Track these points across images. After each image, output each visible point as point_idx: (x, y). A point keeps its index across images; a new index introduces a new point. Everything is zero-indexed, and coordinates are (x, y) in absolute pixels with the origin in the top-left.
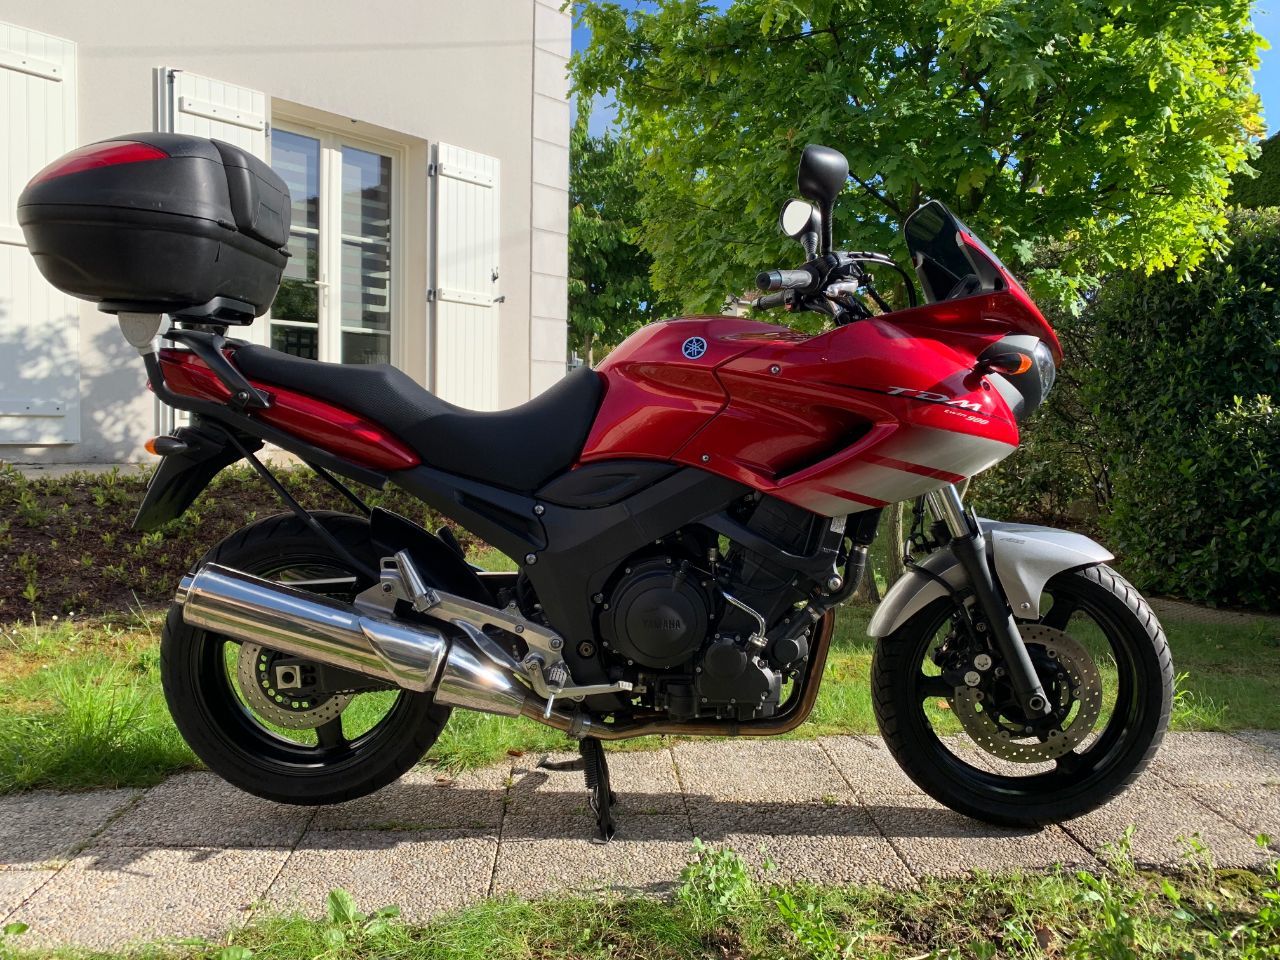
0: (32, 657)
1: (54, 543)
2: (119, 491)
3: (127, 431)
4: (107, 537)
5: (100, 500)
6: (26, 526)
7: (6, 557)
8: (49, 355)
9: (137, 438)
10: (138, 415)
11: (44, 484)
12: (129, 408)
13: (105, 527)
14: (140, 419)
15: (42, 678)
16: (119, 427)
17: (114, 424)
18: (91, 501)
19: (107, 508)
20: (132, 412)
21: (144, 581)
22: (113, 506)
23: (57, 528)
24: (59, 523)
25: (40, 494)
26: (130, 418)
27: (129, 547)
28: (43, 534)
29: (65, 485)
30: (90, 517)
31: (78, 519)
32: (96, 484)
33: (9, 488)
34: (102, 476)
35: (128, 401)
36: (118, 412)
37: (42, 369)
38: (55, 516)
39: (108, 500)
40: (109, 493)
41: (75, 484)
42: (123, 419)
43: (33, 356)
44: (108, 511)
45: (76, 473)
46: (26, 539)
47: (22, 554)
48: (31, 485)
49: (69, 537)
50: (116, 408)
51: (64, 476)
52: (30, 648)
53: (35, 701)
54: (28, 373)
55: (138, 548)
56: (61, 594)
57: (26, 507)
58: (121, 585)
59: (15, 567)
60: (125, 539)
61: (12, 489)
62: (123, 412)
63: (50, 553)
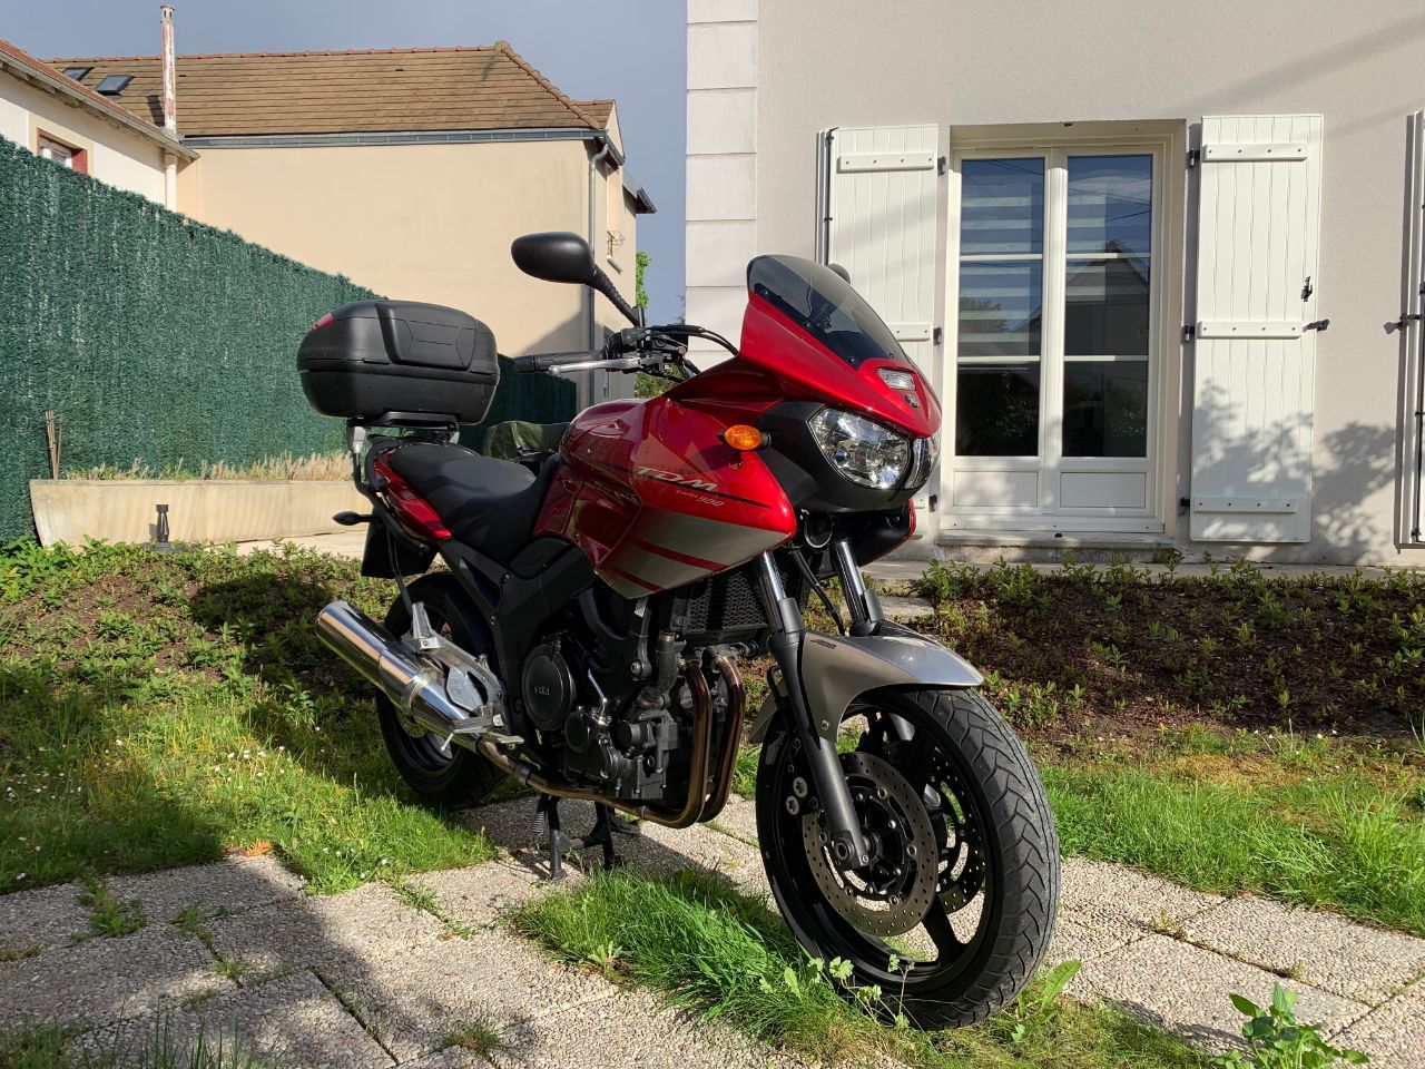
0: (1291, 766)
1: (1299, 649)
2: (1365, 597)
3: (1356, 533)
4: (1357, 648)
5: (1344, 606)
6: (1267, 627)
7: (1251, 657)
8: (1276, 458)
9: (1366, 542)
10: (1368, 518)
11: (1282, 584)
12: (1357, 510)
13: (1351, 636)
14: (1371, 522)
15: (1307, 792)
16: (1347, 532)
17: (1340, 529)
18: (1334, 606)
19: (1351, 615)
20: (1361, 515)
21: (1402, 703)
22: (1358, 614)
23: (1299, 632)
24: (1300, 628)
25: (1280, 596)
26: (1359, 521)
27: (1379, 661)
28: (1284, 638)
29: (1302, 587)
30: (1332, 624)
31: (1320, 626)
32: (1336, 588)
33: (1249, 587)
34: (1341, 579)
35: (1357, 501)
36: (1346, 515)
37: (1268, 472)
38: (1295, 619)
39: (1351, 606)
40: (1352, 598)
41: (1313, 587)
42: (1351, 523)
43: (1260, 460)
44: (1353, 619)
45: (1315, 574)
46: (1268, 641)
47: (1267, 656)
48: (1269, 586)
49: (1313, 643)
50: (1343, 511)
51: (1301, 577)
52: (1287, 756)
53: (1303, 814)
54: (1255, 477)
55: (1391, 664)
56: (1308, 704)
57: (1268, 607)
58: (1373, 703)
59: (1262, 669)
60: (1374, 652)
61: (1253, 589)
62: (1351, 515)
63: (1293, 659)
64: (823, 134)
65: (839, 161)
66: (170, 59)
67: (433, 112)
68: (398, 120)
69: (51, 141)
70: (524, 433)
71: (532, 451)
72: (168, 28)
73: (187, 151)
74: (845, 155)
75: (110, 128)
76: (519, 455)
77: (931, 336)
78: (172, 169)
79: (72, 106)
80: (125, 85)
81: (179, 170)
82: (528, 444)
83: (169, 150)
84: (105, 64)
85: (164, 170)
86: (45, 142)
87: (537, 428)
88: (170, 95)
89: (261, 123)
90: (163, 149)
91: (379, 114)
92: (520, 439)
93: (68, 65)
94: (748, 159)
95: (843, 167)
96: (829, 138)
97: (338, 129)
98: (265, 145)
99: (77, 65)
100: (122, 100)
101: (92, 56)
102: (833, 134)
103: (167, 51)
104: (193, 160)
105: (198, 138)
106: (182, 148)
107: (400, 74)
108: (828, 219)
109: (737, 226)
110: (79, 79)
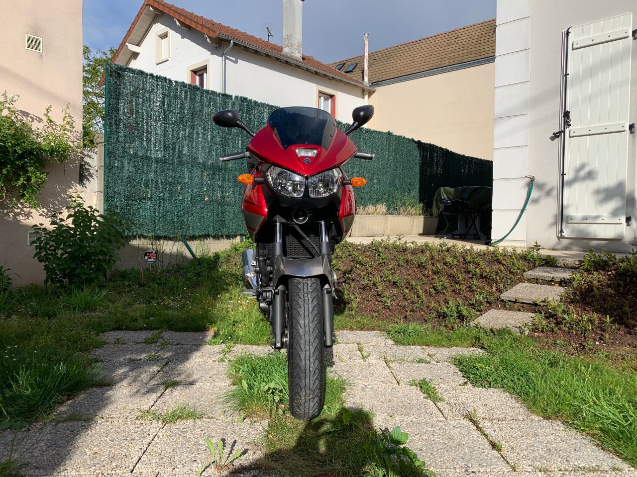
64: (565, 32)
65: (573, 44)
66: (366, 54)
67: (468, 53)
68: (452, 60)
69: (323, 94)
70: (446, 192)
71: (450, 200)
72: (366, 42)
73: (371, 89)
74: (576, 40)
75: (344, 85)
76: (444, 202)
77: (627, 128)
78: (366, 97)
79: (330, 79)
80: (355, 67)
81: (369, 97)
82: (448, 197)
83: (366, 90)
84: (350, 61)
85: (363, 98)
86: (321, 95)
87: (451, 190)
88: (366, 68)
89: (399, 73)
90: (363, 89)
91: (445, 59)
92: (445, 195)
93: (338, 64)
94: (526, 52)
95: (574, 47)
96: (568, 33)
97: (428, 69)
98: (401, 81)
99: (340, 63)
100: (354, 73)
101: (346, 59)
102: (570, 30)
103: (366, 51)
104: (374, 92)
105: (376, 83)
106: (369, 88)
107: (457, 39)
108: (566, 75)
109: (519, 85)
110: (339, 70)
